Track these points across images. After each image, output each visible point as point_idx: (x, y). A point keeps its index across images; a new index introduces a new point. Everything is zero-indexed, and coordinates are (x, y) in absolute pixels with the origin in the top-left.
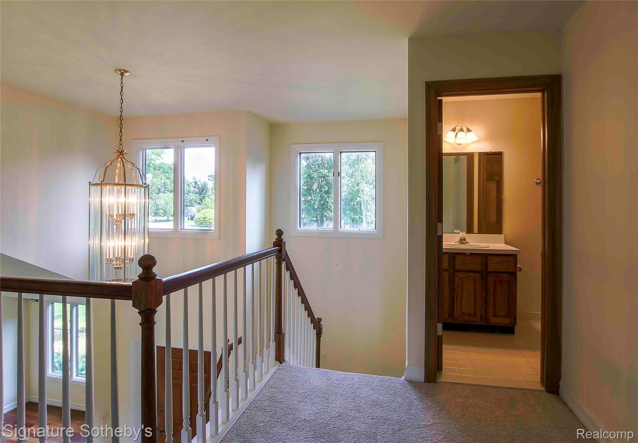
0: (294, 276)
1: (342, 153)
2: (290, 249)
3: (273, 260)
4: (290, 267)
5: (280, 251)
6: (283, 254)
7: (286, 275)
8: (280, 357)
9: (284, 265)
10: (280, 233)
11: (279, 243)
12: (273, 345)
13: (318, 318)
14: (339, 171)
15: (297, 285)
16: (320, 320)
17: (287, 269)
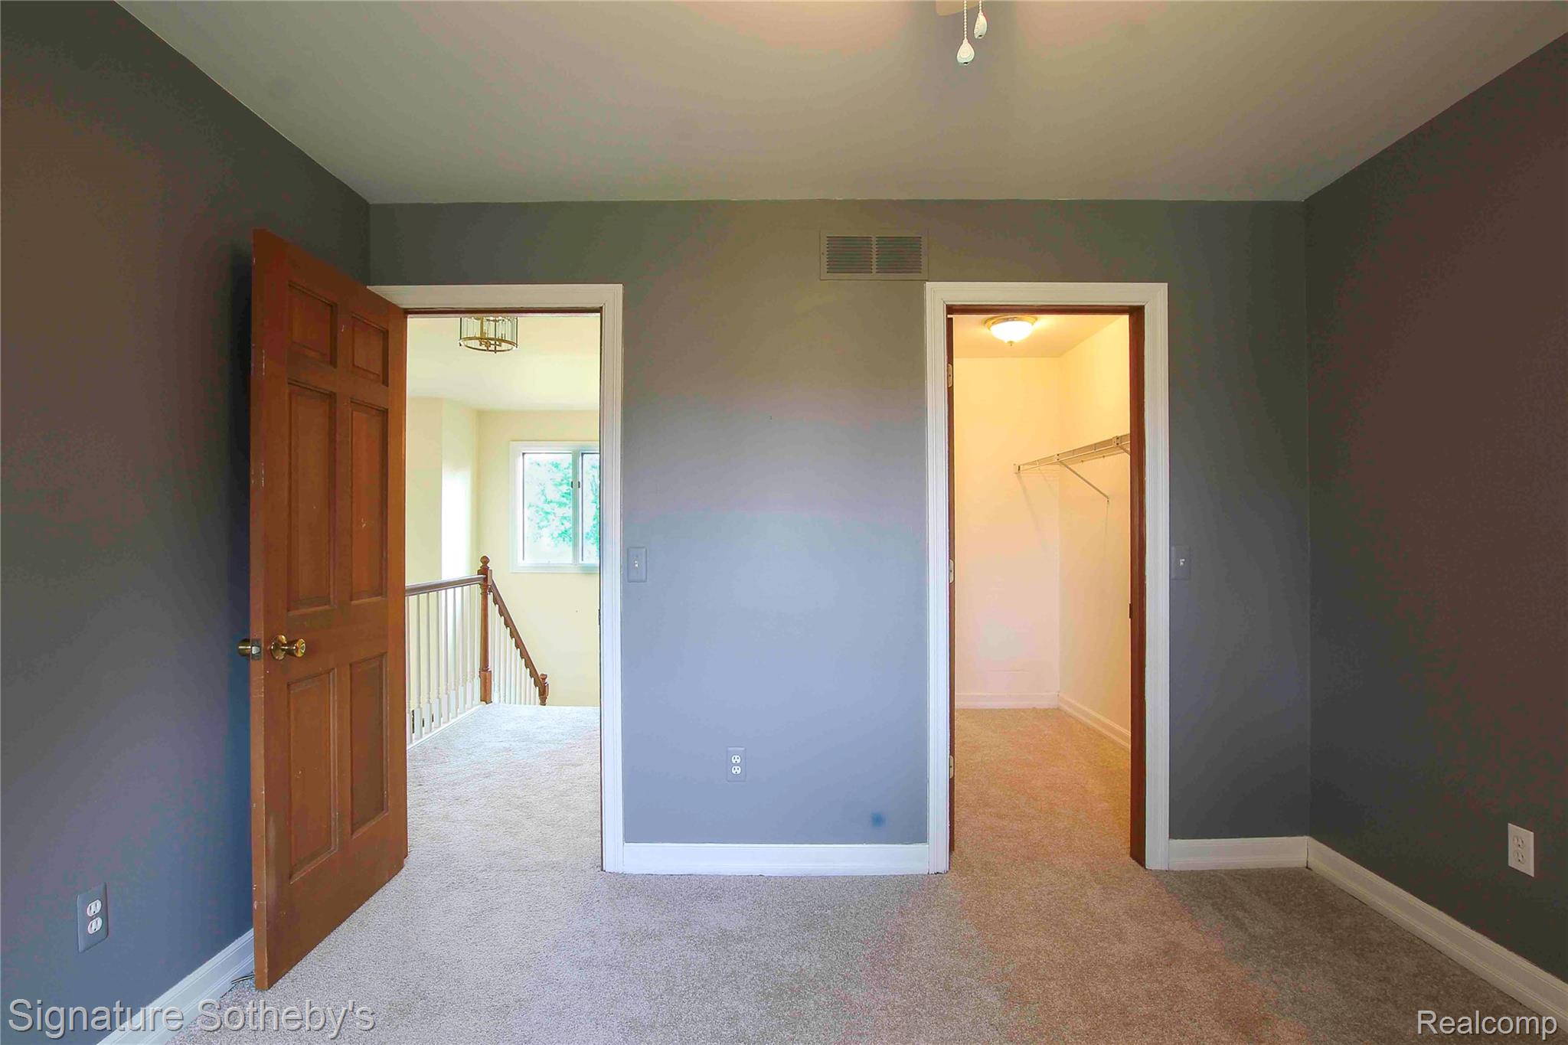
0: (503, 611)
1: (585, 455)
2: (497, 577)
3: (477, 589)
4: (498, 600)
5: (485, 580)
6: (489, 583)
7: (493, 610)
8: (486, 698)
9: (490, 597)
10: (485, 560)
11: (484, 571)
12: (477, 682)
13: (543, 675)
14: (580, 481)
15: (509, 623)
16: (544, 677)
17: (495, 602)
